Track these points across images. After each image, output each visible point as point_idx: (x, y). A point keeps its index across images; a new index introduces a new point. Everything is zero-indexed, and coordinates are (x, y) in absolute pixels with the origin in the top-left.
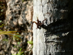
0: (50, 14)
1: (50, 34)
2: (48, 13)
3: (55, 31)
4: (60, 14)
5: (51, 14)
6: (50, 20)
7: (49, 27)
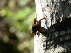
0: (51, 8)
1: (52, 45)
2: (48, 5)
3: (61, 39)
4: (67, 9)
5: (53, 8)
6: (52, 19)
7: (51, 31)
